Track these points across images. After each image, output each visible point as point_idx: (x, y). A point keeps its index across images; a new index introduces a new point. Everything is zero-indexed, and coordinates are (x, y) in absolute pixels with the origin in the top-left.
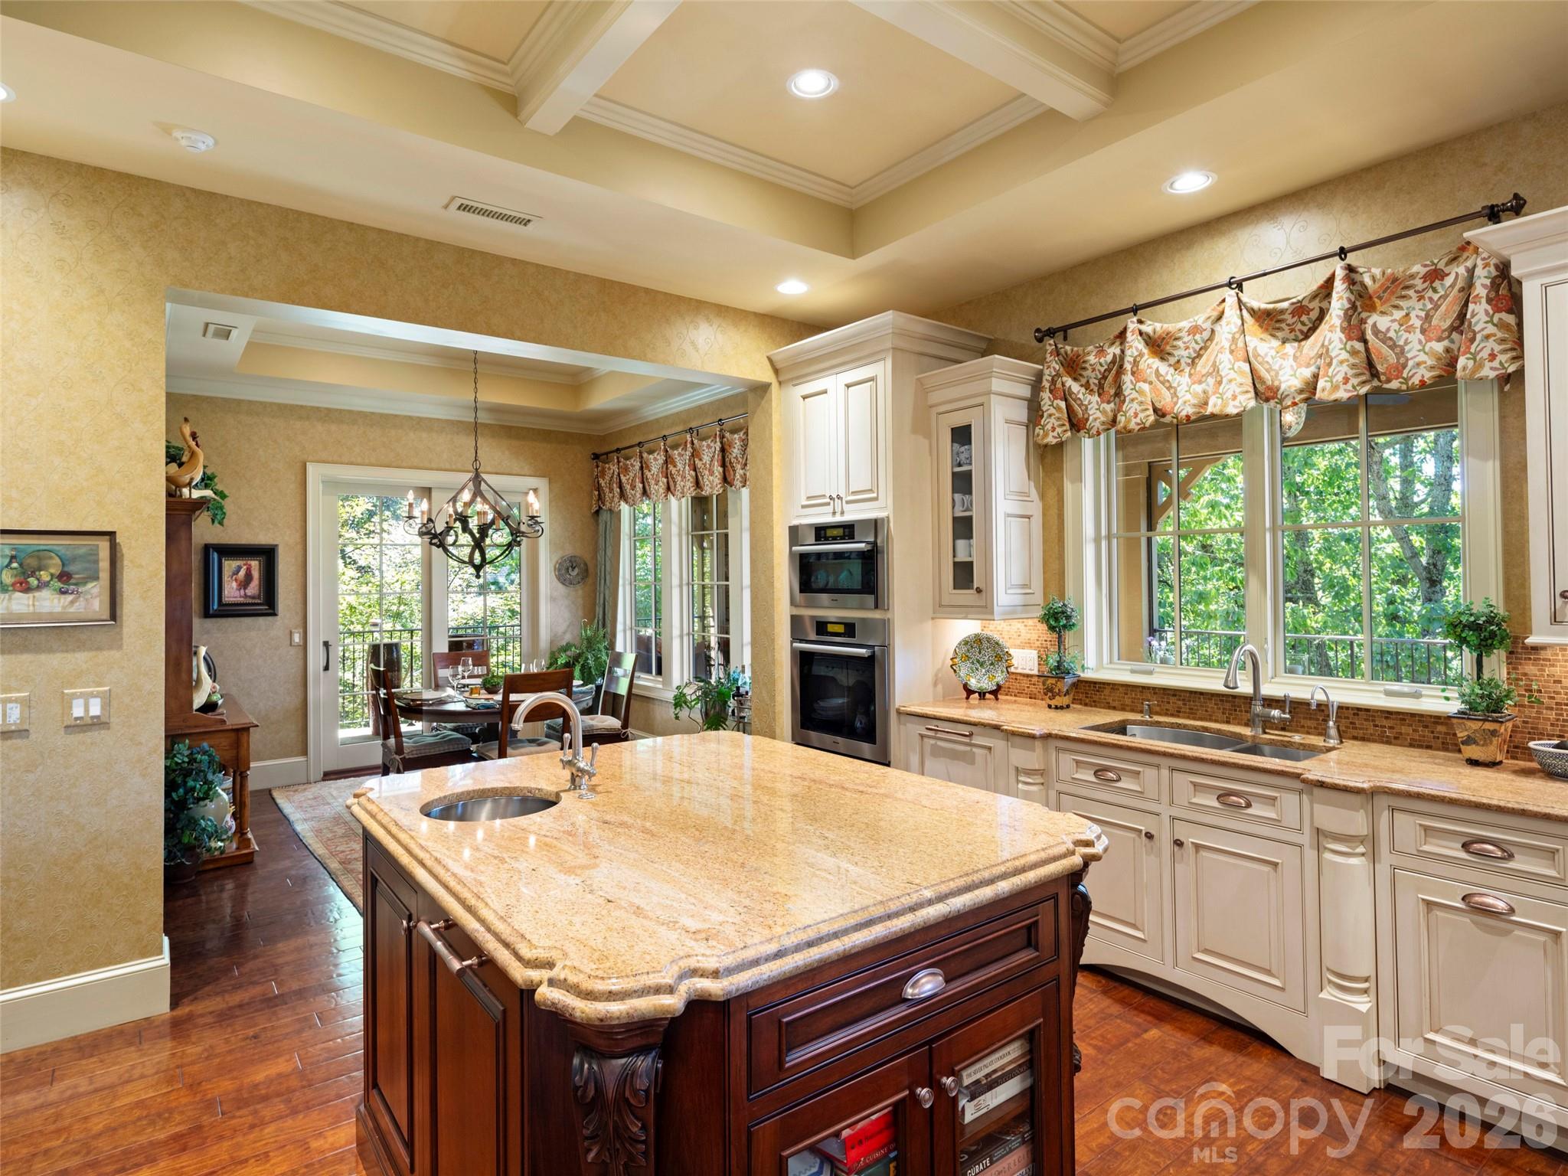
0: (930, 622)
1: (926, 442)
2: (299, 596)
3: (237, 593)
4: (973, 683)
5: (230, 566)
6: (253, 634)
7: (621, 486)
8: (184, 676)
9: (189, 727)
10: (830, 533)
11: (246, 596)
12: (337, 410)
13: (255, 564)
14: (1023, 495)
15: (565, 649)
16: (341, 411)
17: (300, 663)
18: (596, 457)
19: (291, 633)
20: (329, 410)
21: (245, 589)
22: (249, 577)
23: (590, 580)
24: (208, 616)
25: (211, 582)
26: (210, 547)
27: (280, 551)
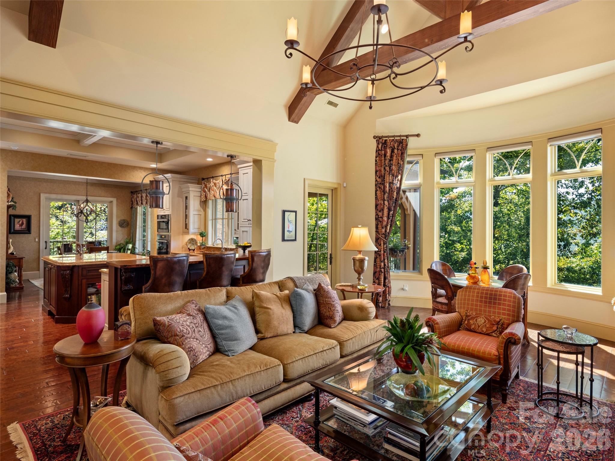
0: (181, 236)
1: (181, 199)
2: (38, 229)
3: (19, 228)
4: (191, 248)
5: (17, 220)
6: (23, 238)
7: (137, 201)
10: (163, 217)
11: (22, 228)
13: (24, 220)
14: (199, 210)
15: (120, 245)
17: (38, 246)
18: (132, 192)
19: (35, 239)
21: (21, 226)
22: (23, 223)
23: (129, 226)
24: (10, 233)
25: (11, 225)
26: (11, 215)
27: (32, 217)
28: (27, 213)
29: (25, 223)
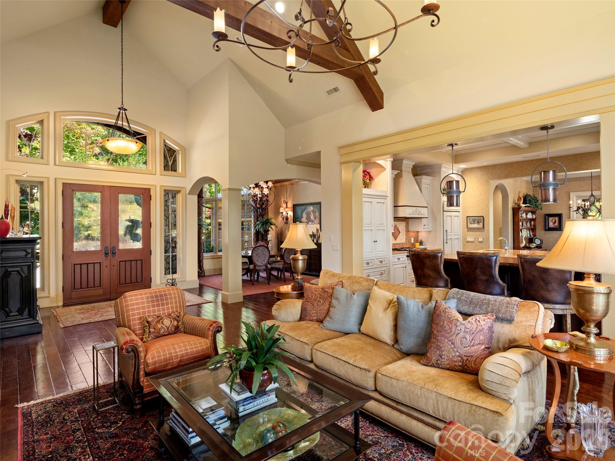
3: (552, 225)
5: (551, 219)
6: (557, 235)
8: (518, 240)
11: (555, 226)
13: (557, 218)
21: (554, 224)
22: (555, 221)
24: (546, 230)
25: (546, 222)
26: (546, 215)
27: (563, 215)
28: (559, 212)
29: (557, 221)
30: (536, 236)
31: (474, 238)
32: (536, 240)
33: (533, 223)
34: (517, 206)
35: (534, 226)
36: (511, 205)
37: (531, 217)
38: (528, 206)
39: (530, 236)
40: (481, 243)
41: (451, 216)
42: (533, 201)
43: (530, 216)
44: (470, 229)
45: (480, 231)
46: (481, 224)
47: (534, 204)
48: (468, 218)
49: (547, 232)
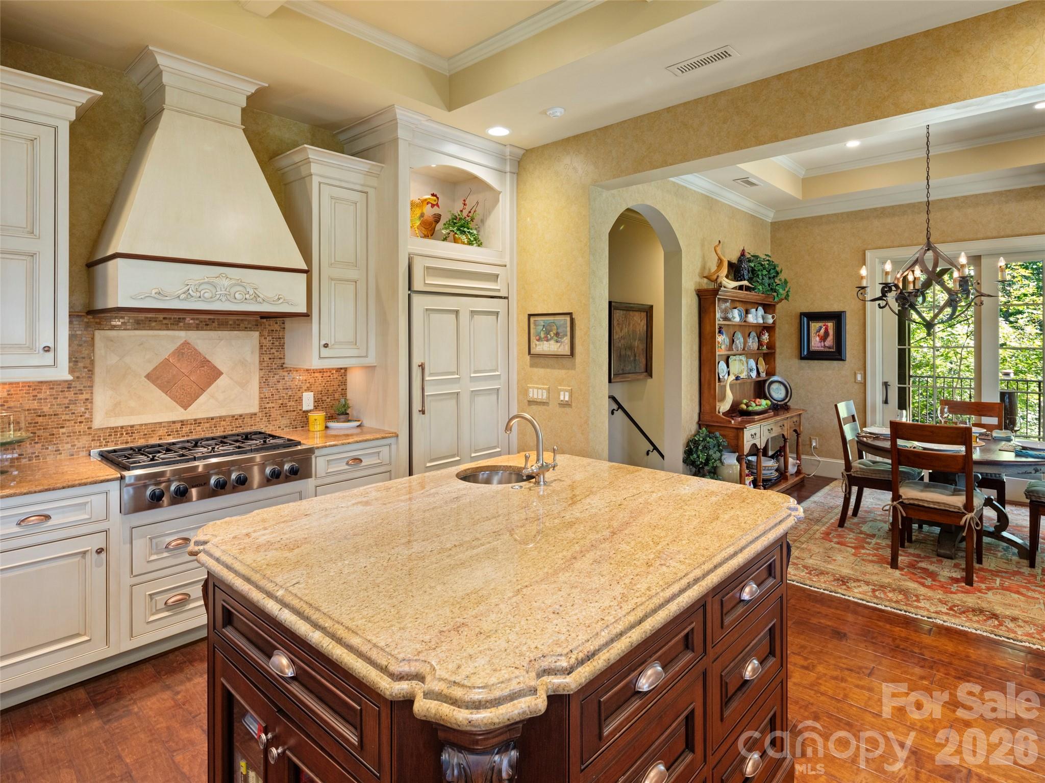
2: (861, 348)
3: (819, 345)
5: (815, 326)
6: (830, 372)
8: (712, 391)
9: (714, 422)
11: (825, 346)
12: (889, 207)
13: (830, 325)
16: (893, 207)
17: (862, 396)
19: (855, 374)
20: (884, 208)
21: (824, 342)
22: (827, 333)
24: (802, 358)
25: (803, 337)
26: (803, 314)
27: (848, 315)
28: (835, 308)
29: (831, 332)
30: (774, 375)
31: (548, 391)
32: (774, 386)
33: (766, 337)
34: (712, 286)
35: (771, 346)
36: (690, 282)
37: (761, 321)
38: (748, 289)
39: (758, 373)
40: (567, 410)
41: (457, 312)
42: (765, 272)
43: (756, 317)
44: (537, 358)
45: (563, 367)
46: (567, 340)
47: (766, 280)
48: (532, 319)
49: (805, 363)
